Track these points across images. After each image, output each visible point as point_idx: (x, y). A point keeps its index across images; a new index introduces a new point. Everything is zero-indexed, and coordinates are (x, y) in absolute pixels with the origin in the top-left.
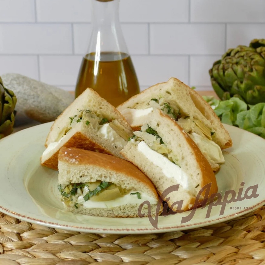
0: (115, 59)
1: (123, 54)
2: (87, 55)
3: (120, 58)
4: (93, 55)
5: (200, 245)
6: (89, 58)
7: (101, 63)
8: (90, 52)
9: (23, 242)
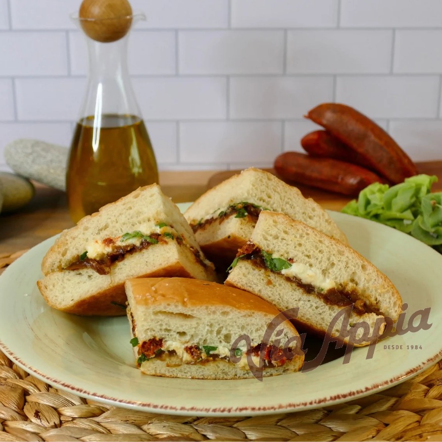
0: (122, 124)
1: (134, 117)
2: (82, 120)
3: (130, 122)
4: (91, 119)
5: (360, 410)
6: (84, 124)
7: (103, 130)
8: (86, 115)
9: (89, 406)
